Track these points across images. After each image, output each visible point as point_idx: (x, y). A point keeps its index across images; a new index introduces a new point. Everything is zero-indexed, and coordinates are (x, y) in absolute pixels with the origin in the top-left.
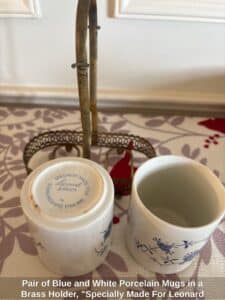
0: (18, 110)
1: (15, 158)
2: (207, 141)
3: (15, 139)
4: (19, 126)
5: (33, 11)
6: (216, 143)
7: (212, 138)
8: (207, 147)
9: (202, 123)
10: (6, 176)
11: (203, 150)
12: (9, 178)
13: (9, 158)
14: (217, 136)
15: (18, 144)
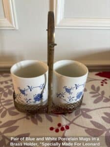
0: (5, 74)
1: (6, 99)
2: (102, 83)
3: (5, 89)
4: (6, 82)
5: (14, 26)
6: (106, 83)
7: (103, 81)
8: (102, 85)
9: (97, 75)
10: (2, 109)
11: (101, 87)
12: (4, 110)
13: (3, 99)
14: (106, 80)
15: (7, 91)
